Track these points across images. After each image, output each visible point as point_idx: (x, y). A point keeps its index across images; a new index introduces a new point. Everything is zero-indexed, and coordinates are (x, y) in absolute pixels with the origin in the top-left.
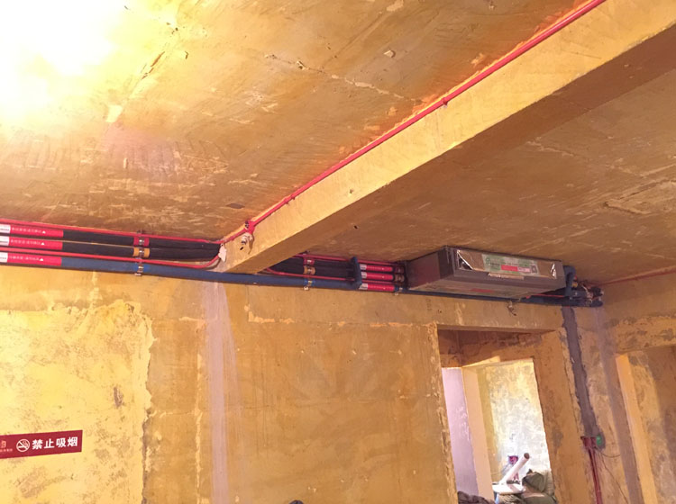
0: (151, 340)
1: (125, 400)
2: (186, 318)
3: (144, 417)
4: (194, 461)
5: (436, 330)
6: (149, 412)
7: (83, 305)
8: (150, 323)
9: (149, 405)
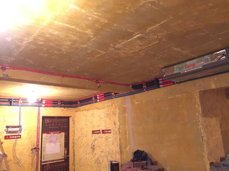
0: (119, 111)
1: (116, 124)
2: (124, 106)
3: (118, 127)
4: (127, 137)
5: (198, 94)
6: (119, 126)
7: (109, 106)
8: (118, 108)
9: (119, 125)
